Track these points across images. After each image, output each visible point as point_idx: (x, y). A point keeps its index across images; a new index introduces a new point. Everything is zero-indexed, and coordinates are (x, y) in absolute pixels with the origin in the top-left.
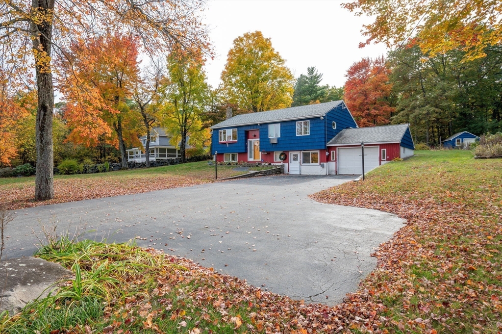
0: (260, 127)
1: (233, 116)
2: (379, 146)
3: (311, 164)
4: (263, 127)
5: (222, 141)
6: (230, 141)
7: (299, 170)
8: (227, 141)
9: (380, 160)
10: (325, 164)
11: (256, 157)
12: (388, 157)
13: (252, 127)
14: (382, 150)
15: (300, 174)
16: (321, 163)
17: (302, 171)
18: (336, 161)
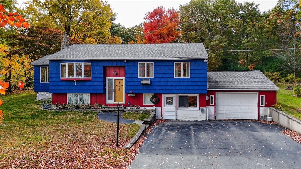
0: (126, 64)
1: (70, 44)
2: (258, 92)
3: (189, 108)
4: (130, 64)
5: (67, 77)
6: (80, 78)
7: (175, 115)
8: (75, 77)
9: (259, 106)
10: (205, 108)
11: (117, 99)
12: (266, 103)
13: (115, 63)
14: (261, 96)
15: (176, 120)
16: (201, 108)
17: (178, 116)
18: (215, 105)
